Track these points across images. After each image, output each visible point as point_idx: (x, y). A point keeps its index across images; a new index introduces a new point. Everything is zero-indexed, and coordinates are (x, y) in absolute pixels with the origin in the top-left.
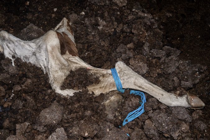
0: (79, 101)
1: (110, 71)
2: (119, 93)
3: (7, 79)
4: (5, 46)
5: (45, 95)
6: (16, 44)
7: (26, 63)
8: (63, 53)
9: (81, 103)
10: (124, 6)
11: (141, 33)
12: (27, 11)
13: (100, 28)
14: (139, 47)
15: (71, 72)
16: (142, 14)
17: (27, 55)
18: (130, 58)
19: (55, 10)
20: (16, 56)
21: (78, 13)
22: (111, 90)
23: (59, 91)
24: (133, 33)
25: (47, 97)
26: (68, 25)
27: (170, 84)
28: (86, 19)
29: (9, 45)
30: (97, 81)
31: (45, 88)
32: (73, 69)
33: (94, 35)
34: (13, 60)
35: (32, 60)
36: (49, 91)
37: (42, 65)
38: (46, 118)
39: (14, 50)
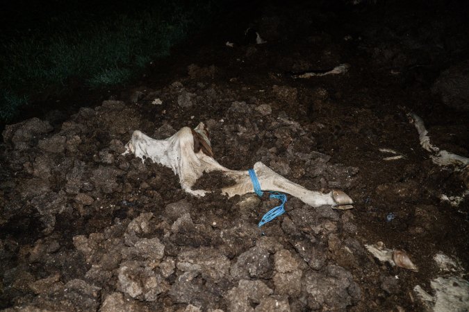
0: (210, 201)
1: (247, 172)
2: (257, 196)
3: (135, 175)
4: (137, 146)
5: (174, 194)
6: (149, 143)
7: (156, 163)
8: (196, 151)
9: (213, 203)
10: (269, 115)
11: (285, 137)
12: (163, 118)
13: (240, 134)
14: (281, 152)
15: (204, 172)
16: (288, 122)
17: (159, 155)
18: (270, 160)
19: (192, 117)
20: (147, 157)
21: (217, 120)
22: (247, 192)
23: (188, 190)
24: (276, 138)
25: (175, 196)
26: (205, 129)
27: (316, 186)
28: (225, 126)
29: (141, 145)
30: (233, 183)
31: (174, 188)
32: (207, 171)
33: (233, 141)
34: (143, 160)
35: (163, 161)
36: (179, 190)
37: (173, 165)
38: (172, 210)
39: (146, 150)
